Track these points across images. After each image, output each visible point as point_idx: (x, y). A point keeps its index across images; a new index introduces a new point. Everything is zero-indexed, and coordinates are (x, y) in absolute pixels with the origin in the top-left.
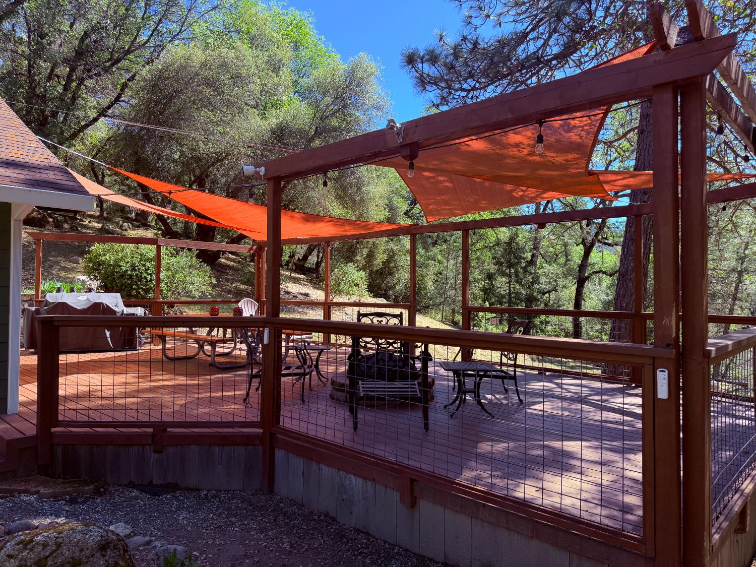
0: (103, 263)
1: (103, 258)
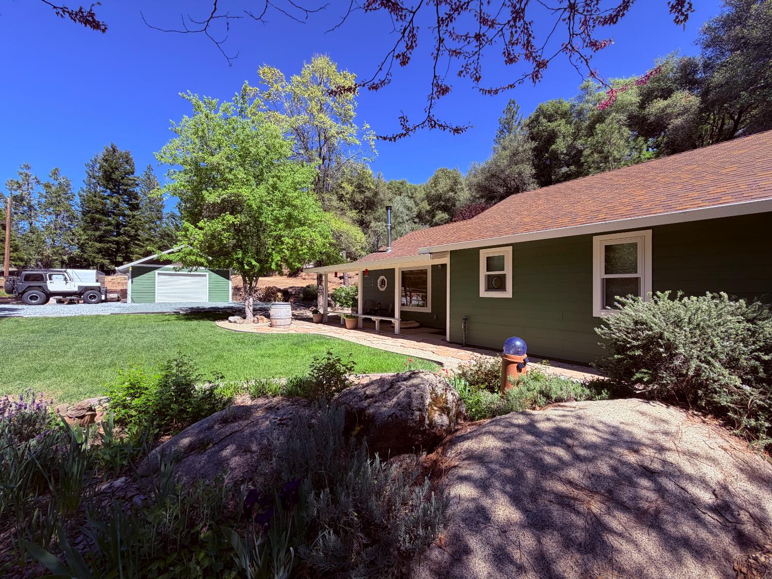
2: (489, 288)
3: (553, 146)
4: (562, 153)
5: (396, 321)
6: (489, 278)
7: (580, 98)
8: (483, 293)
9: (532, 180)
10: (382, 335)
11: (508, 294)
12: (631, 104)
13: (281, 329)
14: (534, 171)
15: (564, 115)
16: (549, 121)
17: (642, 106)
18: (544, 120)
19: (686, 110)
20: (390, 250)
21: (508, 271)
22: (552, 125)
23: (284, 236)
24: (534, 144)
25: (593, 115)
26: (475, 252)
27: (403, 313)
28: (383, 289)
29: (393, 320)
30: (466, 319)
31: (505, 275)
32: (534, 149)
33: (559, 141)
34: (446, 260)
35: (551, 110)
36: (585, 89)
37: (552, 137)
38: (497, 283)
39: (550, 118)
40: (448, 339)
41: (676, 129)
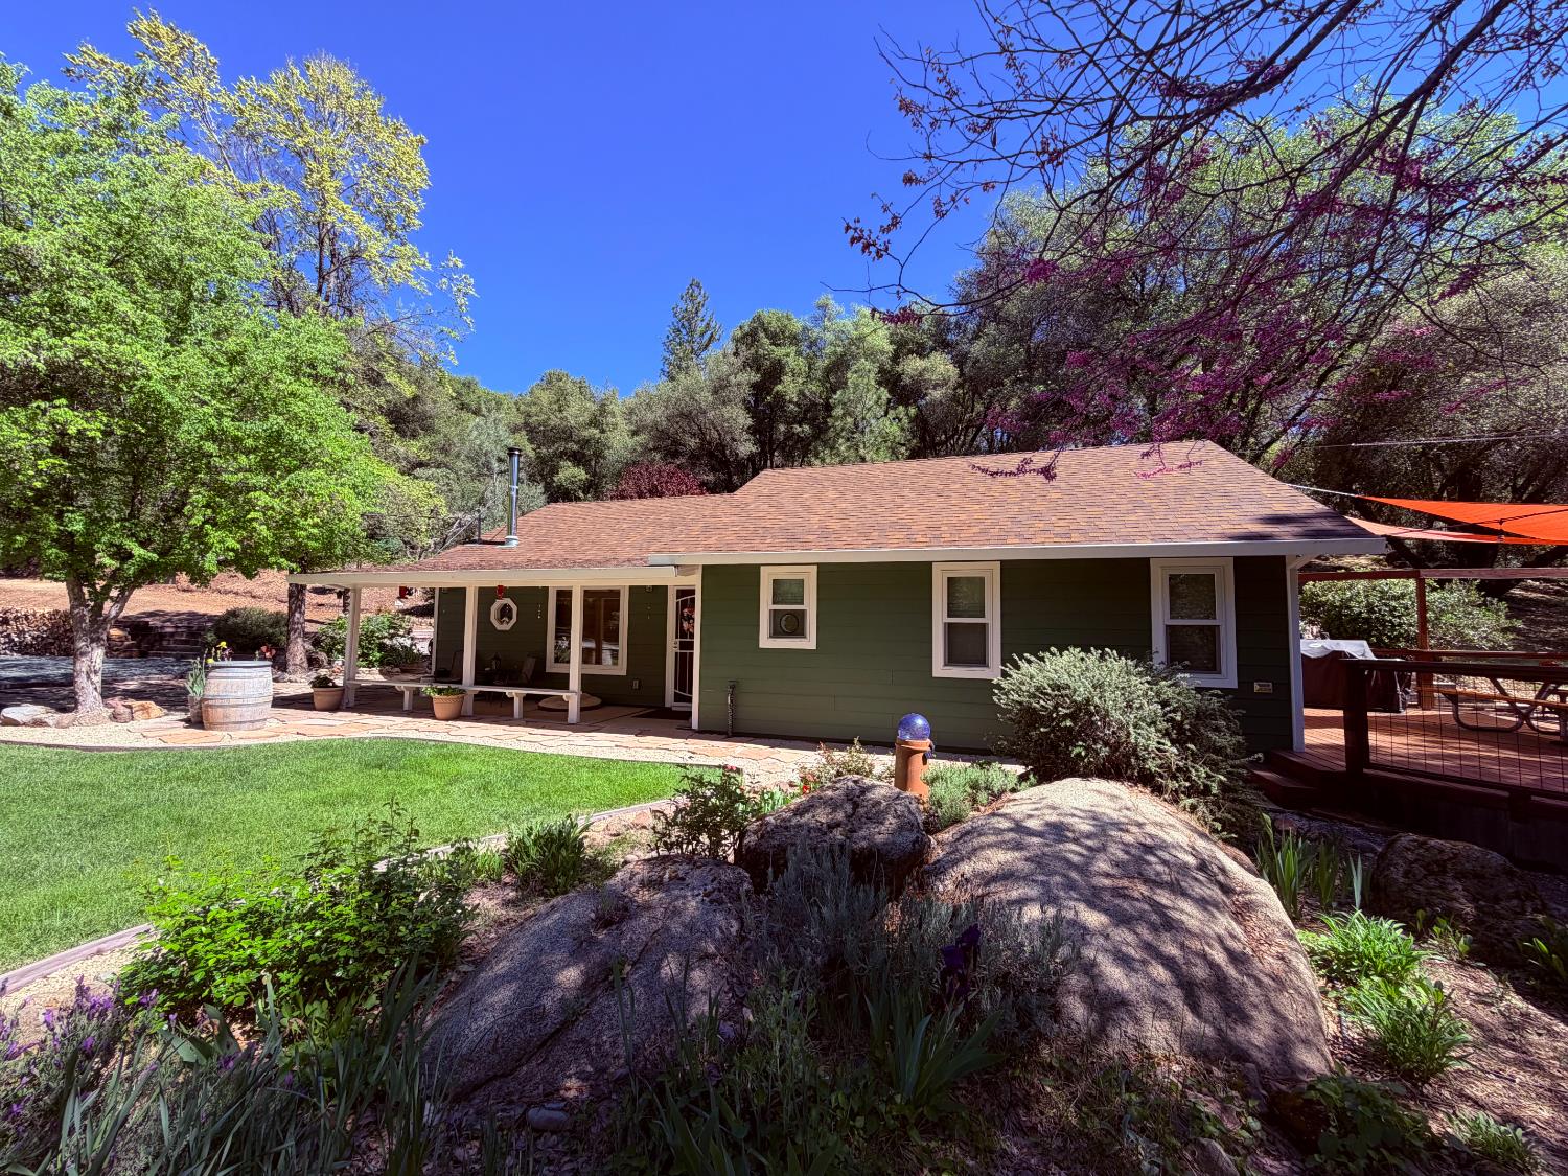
0: (1323, 604)
1: (1324, 599)
2: (776, 633)
3: (779, 387)
4: (791, 402)
5: (572, 698)
6: (775, 615)
7: (817, 320)
8: (766, 642)
9: (746, 436)
10: (538, 727)
11: (809, 642)
12: (883, 353)
13: (242, 733)
14: (749, 422)
15: (794, 339)
16: (773, 344)
17: (895, 358)
18: (766, 341)
19: (945, 383)
20: (515, 543)
21: (810, 606)
22: (779, 352)
23: (255, 488)
24: (755, 377)
25: (835, 352)
26: (754, 570)
27: (586, 681)
28: (506, 627)
29: (565, 695)
30: (733, 687)
31: (803, 612)
32: (754, 386)
33: (786, 379)
34: (695, 581)
35: (774, 326)
36: (824, 307)
37: (775, 372)
38: (789, 624)
39: (775, 339)
40: (695, 724)
41: (933, 404)
